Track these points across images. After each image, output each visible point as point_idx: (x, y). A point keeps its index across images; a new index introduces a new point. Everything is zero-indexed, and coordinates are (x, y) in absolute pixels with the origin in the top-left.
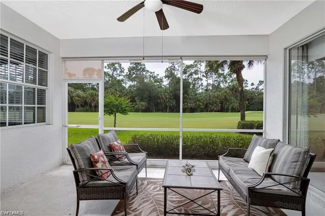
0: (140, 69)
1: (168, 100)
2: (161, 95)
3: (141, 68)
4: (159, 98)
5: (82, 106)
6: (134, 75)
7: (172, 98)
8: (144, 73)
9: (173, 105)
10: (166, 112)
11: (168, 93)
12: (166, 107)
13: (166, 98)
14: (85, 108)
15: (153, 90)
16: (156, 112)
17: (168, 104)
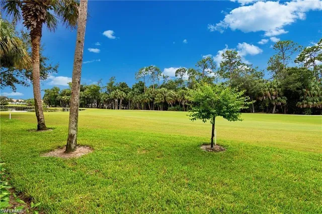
0: (234, 63)
1: (274, 98)
2: (265, 91)
3: (236, 62)
4: (260, 95)
5: (174, 105)
6: (227, 71)
7: (281, 94)
8: (239, 67)
9: (282, 104)
10: (271, 113)
11: (274, 88)
12: (271, 106)
13: (272, 95)
14: (176, 107)
15: (252, 86)
16: (255, 112)
17: (274, 103)
